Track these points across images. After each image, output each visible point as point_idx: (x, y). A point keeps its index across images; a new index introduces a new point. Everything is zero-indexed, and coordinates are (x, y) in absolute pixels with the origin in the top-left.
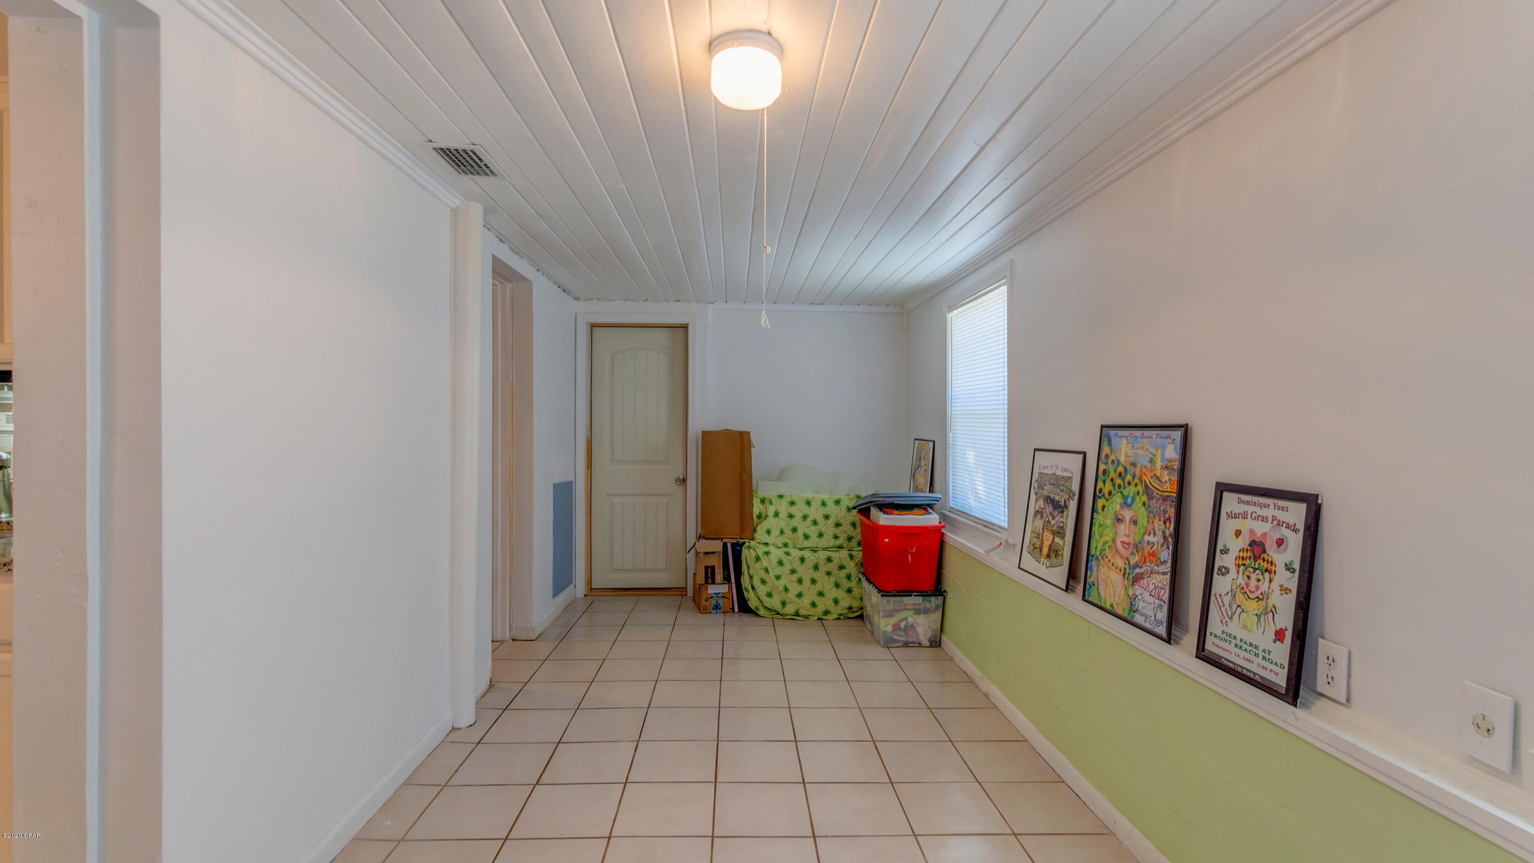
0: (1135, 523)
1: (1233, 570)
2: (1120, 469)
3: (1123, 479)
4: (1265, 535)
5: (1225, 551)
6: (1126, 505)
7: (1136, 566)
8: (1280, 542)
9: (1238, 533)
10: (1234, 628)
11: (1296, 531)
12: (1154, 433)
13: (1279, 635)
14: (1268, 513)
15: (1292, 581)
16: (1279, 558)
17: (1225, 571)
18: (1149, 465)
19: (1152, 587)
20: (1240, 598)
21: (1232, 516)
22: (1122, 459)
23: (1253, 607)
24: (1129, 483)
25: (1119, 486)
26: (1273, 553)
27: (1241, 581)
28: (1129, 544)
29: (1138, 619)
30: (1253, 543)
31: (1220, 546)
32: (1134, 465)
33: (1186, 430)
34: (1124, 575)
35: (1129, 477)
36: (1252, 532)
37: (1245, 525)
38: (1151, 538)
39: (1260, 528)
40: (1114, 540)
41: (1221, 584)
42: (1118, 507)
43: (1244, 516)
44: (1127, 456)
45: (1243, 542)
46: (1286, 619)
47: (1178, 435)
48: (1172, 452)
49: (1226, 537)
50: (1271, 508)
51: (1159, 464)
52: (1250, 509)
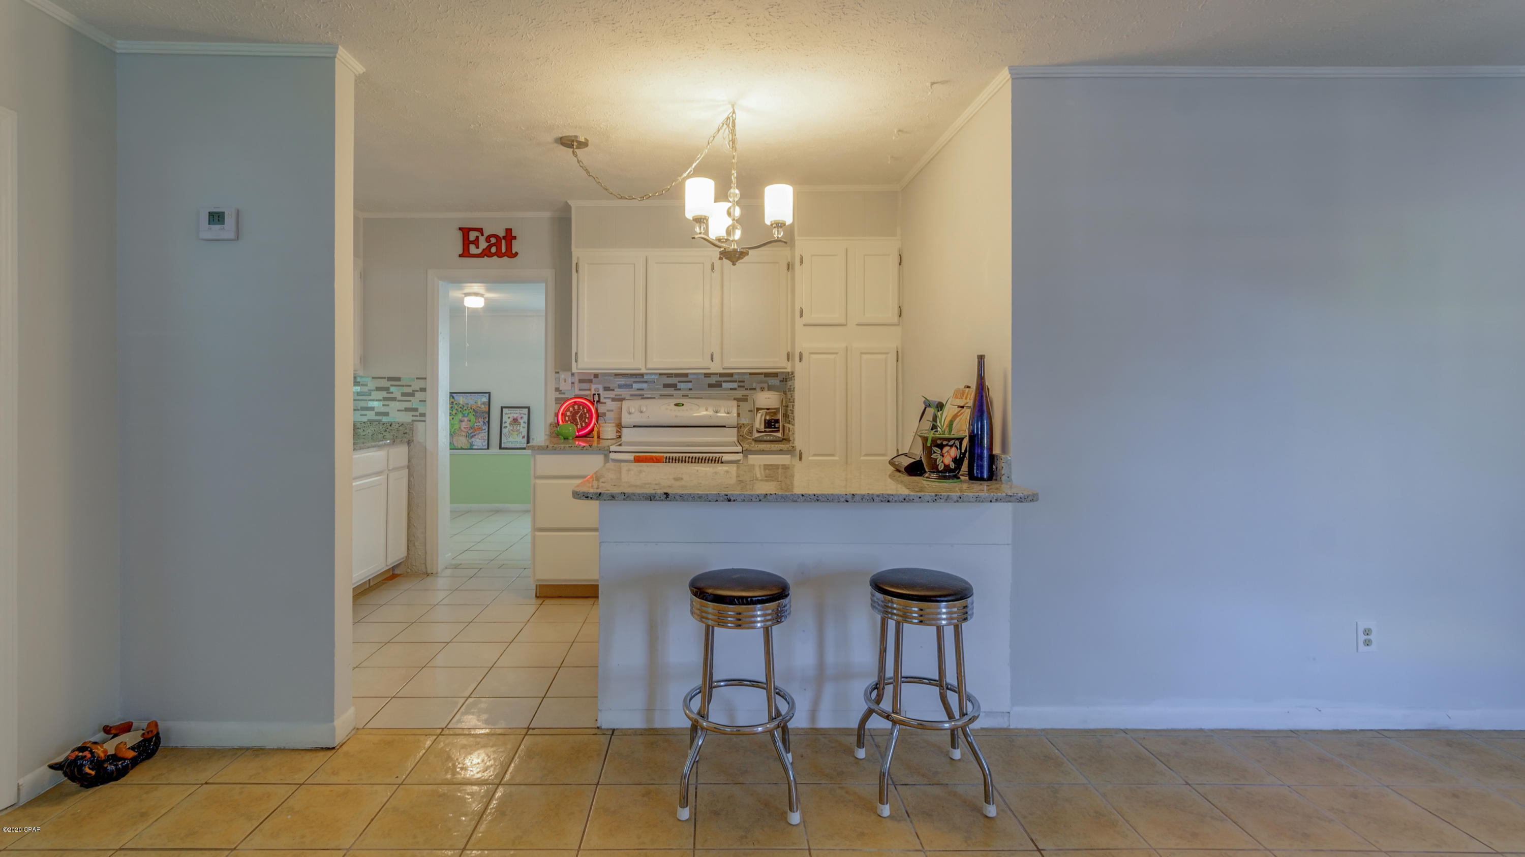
0: (470, 421)
1: (509, 427)
2: (460, 406)
3: (463, 409)
4: (517, 417)
5: (505, 422)
6: (464, 416)
7: (471, 434)
8: (521, 418)
9: (509, 418)
10: (511, 439)
11: (525, 414)
12: (476, 395)
13: (524, 437)
14: (518, 412)
15: (526, 425)
16: (522, 421)
17: (506, 427)
18: (475, 404)
19: (479, 437)
20: (511, 432)
21: (506, 414)
22: (461, 403)
23: (516, 433)
24: (466, 410)
25: (461, 411)
26: (519, 420)
27: (511, 428)
28: (467, 428)
29: (474, 447)
30: (514, 419)
31: (503, 421)
32: (467, 404)
33: (489, 393)
34: (466, 437)
35: (465, 408)
36: (513, 417)
37: (511, 416)
38: (478, 424)
39: (515, 416)
40: (460, 428)
41: (504, 431)
42: (461, 417)
43: (511, 413)
44: (463, 401)
45: (511, 419)
46: (525, 433)
47: (487, 395)
48: (485, 399)
49: (505, 418)
50: (518, 411)
51: (479, 403)
52: (512, 412)
